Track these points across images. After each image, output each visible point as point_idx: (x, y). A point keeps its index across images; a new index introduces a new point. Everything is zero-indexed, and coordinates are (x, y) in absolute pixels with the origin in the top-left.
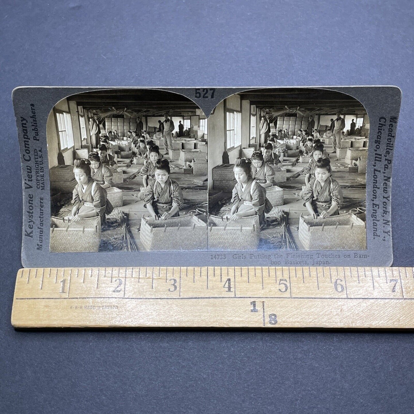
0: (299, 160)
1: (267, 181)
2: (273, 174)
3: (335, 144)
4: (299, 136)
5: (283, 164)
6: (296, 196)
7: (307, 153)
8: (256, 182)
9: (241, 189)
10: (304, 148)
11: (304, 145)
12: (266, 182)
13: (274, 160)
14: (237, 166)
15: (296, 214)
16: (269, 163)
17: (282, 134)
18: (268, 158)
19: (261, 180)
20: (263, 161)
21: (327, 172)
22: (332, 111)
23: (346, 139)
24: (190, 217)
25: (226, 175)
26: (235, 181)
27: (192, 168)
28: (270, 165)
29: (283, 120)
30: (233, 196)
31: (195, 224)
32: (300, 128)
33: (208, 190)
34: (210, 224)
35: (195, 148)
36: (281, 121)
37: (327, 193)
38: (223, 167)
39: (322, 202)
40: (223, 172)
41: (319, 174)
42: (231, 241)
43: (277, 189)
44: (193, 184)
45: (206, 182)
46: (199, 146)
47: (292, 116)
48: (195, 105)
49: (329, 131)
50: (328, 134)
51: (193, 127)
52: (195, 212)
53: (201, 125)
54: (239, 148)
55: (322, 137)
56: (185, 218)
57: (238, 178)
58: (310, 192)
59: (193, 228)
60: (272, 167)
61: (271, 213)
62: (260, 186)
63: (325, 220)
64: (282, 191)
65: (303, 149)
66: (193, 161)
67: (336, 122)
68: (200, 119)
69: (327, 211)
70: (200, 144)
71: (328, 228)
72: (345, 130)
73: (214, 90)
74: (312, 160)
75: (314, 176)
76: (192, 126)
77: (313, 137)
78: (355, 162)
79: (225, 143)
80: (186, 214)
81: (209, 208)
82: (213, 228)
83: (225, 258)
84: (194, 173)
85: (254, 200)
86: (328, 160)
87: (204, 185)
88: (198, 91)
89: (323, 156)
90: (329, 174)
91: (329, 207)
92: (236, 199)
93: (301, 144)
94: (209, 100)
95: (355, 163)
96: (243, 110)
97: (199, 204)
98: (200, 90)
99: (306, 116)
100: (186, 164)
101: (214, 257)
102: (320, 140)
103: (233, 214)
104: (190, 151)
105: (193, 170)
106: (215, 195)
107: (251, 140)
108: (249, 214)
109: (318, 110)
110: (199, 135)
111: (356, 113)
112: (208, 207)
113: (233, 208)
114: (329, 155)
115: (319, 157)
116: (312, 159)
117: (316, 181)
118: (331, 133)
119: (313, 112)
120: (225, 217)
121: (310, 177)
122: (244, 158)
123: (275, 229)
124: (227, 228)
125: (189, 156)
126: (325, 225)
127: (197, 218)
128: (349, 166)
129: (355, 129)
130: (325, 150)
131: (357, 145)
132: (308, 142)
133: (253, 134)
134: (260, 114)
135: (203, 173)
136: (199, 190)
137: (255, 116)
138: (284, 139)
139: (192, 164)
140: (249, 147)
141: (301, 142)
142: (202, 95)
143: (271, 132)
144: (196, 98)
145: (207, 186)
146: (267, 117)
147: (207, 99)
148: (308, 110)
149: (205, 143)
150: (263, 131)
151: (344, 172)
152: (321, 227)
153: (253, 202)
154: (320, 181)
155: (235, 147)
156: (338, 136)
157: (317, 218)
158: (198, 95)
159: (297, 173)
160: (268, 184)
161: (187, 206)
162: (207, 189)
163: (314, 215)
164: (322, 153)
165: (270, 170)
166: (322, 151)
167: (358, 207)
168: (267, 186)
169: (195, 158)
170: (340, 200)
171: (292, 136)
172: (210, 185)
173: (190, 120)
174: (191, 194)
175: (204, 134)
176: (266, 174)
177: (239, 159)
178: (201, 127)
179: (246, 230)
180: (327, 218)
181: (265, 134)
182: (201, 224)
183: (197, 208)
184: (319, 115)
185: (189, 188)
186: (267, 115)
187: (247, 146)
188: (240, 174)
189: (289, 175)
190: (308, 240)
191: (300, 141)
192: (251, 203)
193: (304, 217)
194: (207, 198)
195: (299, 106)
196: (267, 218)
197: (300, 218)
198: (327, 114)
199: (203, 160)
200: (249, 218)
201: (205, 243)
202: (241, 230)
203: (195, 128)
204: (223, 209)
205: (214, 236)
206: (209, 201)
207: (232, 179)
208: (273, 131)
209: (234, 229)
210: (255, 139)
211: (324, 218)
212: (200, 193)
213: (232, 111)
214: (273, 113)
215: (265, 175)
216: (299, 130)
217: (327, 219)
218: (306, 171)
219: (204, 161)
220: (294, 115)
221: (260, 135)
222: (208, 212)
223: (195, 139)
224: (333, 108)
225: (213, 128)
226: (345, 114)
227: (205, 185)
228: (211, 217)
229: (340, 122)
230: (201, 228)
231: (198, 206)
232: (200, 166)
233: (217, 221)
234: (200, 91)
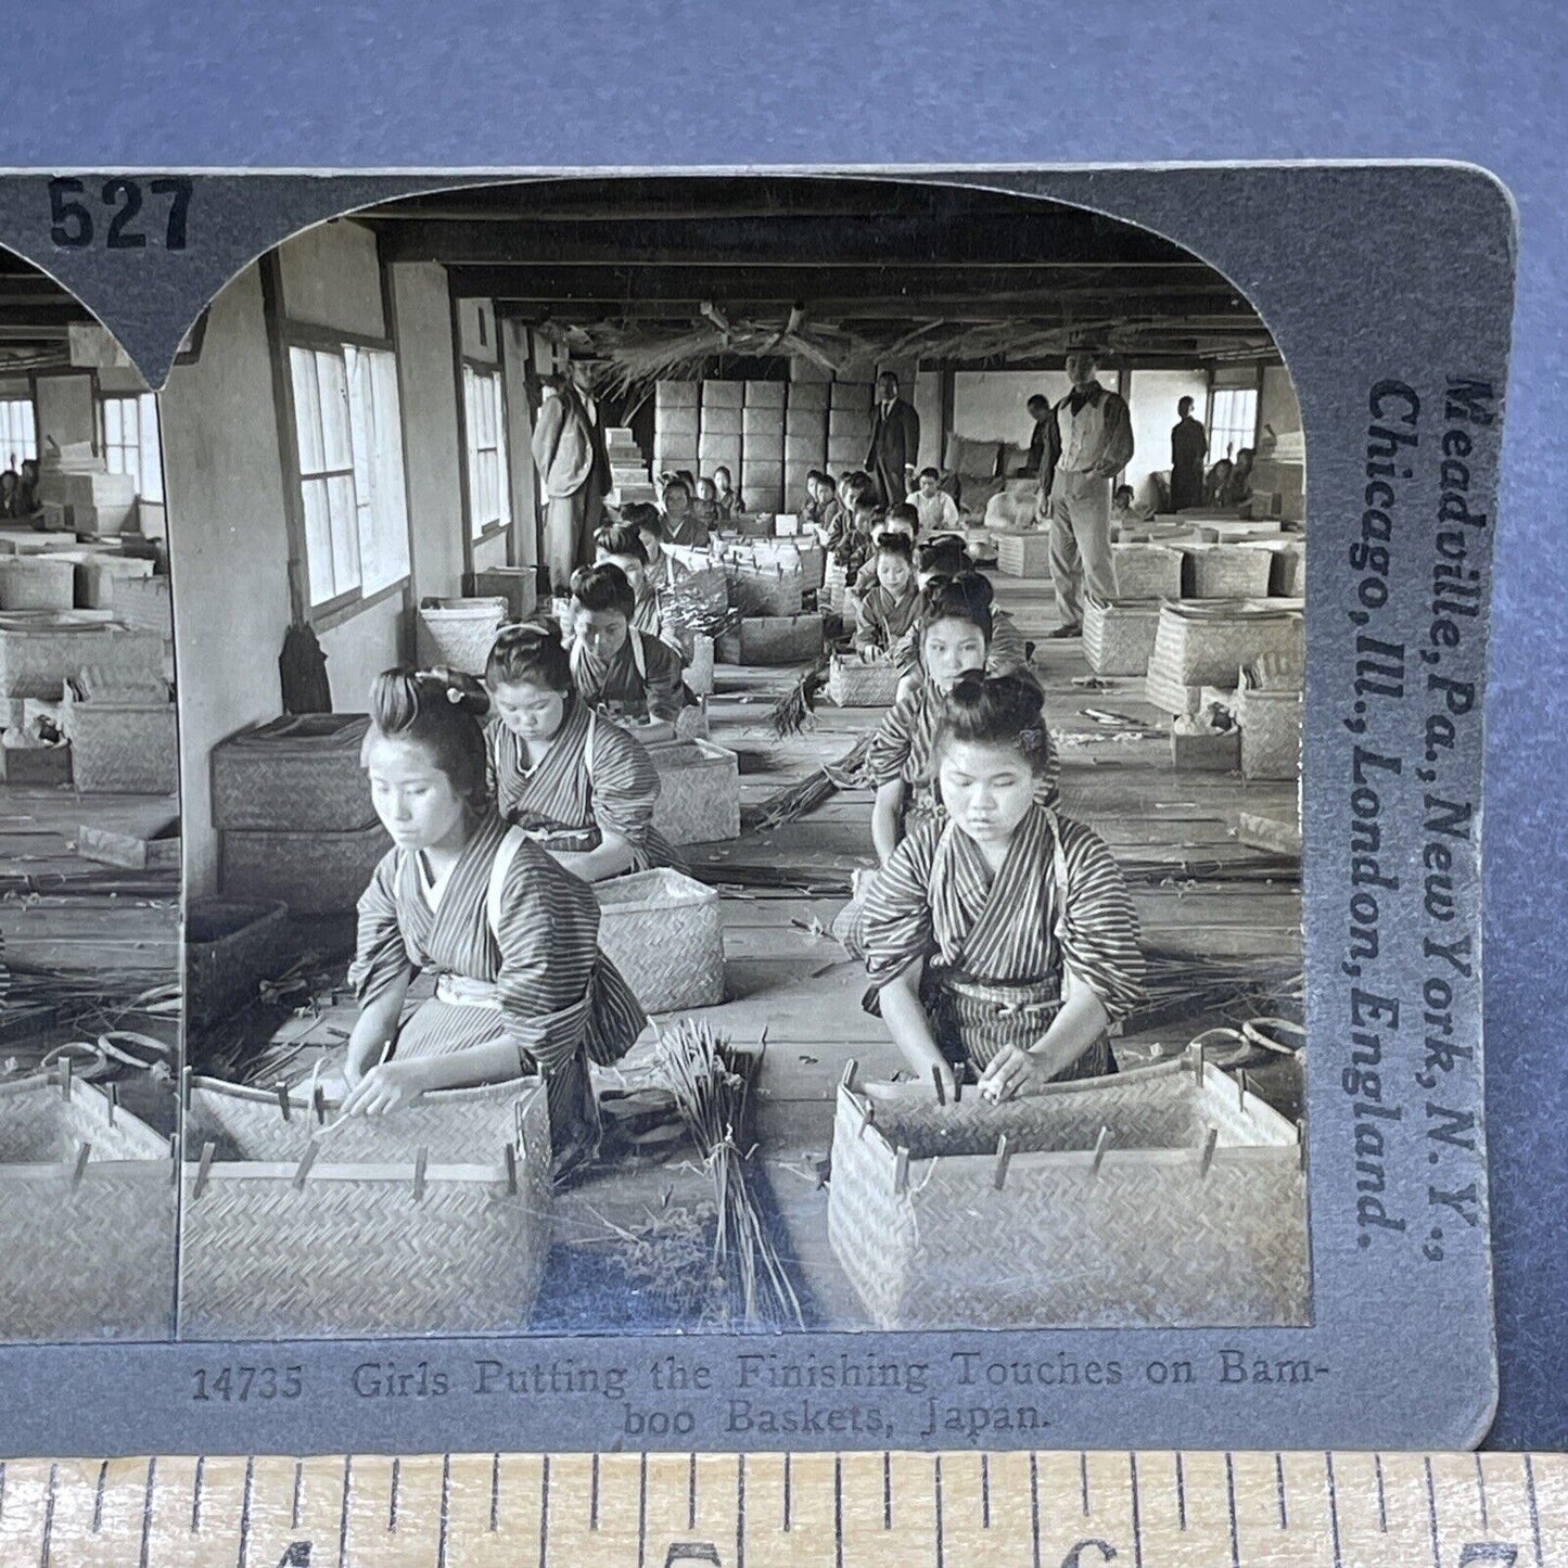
0: (822, 683)
1: (605, 835)
2: (646, 783)
3: (1073, 574)
4: (816, 517)
5: (713, 711)
6: (811, 939)
7: (877, 636)
8: (527, 840)
9: (420, 893)
10: (855, 601)
11: (850, 580)
12: (594, 840)
13: (646, 682)
14: (390, 726)
15: (814, 1070)
16: (616, 704)
17: (693, 500)
18: (603, 674)
19: (563, 827)
20: (573, 691)
21: (1023, 772)
22: (1034, 343)
23: (1146, 540)
24: (50, 1095)
25: (310, 790)
26: (378, 835)
27: (63, 742)
28: (621, 723)
29: (692, 401)
30: (365, 944)
31: (87, 1148)
32: (820, 459)
33: (183, 899)
34: (195, 1140)
35: (81, 600)
36: (679, 414)
37: (1025, 920)
38: (288, 734)
39: (995, 983)
40: (285, 768)
41: (967, 784)
42: (345, 1263)
43: (678, 888)
44: (73, 856)
45: (165, 843)
46: (105, 589)
47: (753, 379)
48: (59, 299)
49: (1021, 484)
50: (1019, 500)
51: (55, 455)
52: (89, 1058)
53: (113, 436)
54: (396, 604)
55: (980, 524)
56: (18, 1098)
57: (395, 812)
58: (907, 914)
59: (73, 1170)
60: (637, 734)
61: (633, 1065)
62: (556, 867)
63: (1015, 1110)
64: (709, 903)
65: (850, 606)
66: (68, 692)
67: (1064, 418)
68: (100, 395)
69: (1031, 1050)
70: (117, 574)
71: (1040, 1171)
72: (1135, 474)
73: (181, 187)
74: (913, 687)
75: (932, 799)
76: (48, 445)
77: (916, 527)
78: (1220, 698)
79: (296, 564)
80: (21, 1072)
81: (192, 1026)
82: (219, 1170)
83: (292, 1388)
84: (77, 776)
85: (514, 971)
86: (1028, 688)
87: (153, 865)
88: (68, 197)
89: (991, 659)
90: (1039, 782)
91: (1047, 1018)
92: (384, 964)
93: (834, 573)
94: (152, 258)
95: (1215, 707)
96: (402, 334)
97: (120, 1001)
98: (81, 190)
99: (849, 378)
100: (18, 713)
101: (216, 1386)
102: (964, 546)
103: (364, 1069)
104: (43, 620)
105: (76, 759)
106: (230, 938)
107: (479, 541)
108: (478, 1070)
109: (935, 334)
110: (100, 511)
111: (1201, 352)
112: (181, 1021)
113: (365, 1025)
114: (1030, 647)
115: (967, 666)
116: (914, 675)
117: (947, 835)
118: (1040, 496)
119: (902, 350)
120: (302, 1092)
121: (907, 809)
122: (435, 673)
123: (658, 1175)
124: (319, 1171)
125: (41, 659)
126: (1013, 1150)
127: (105, 1101)
128: (1180, 728)
129: (1207, 470)
130: (1007, 615)
131: (1225, 581)
132: (882, 558)
133: (491, 503)
134: (530, 364)
135: (147, 781)
136: (121, 901)
137: (497, 375)
138: (713, 536)
139: (63, 716)
140: (468, 592)
141: (831, 556)
142: (101, 228)
143: (617, 491)
144: (57, 249)
145: (177, 870)
146: (580, 379)
147: (139, 253)
148: (867, 335)
149: (147, 567)
150: (561, 480)
151: (1144, 767)
152: (990, 1162)
153: (509, 983)
154: (975, 836)
155: (366, 595)
156: (1091, 515)
157: (958, 1099)
158: (71, 224)
159: (815, 778)
160: (607, 855)
161: (30, 1012)
162: (177, 894)
163: (936, 1071)
164: (981, 639)
165: (623, 759)
166: (983, 620)
167: (1248, 1016)
168: (605, 869)
169: (84, 675)
170: (1119, 968)
171: (764, 516)
172: (200, 866)
173: (28, 404)
174: (58, 928)
175: (138, 501)
176: (596, 786)
177: (400, 681)
178: (114, 454)
179: (452, 1183)
180: (1031, 1094)
181: (575, 506)
182: (130, 1144)
183: (105, 1030)
184: (947, 369)
185: (45, 885)
186: (578, 364)
187: (451, 586)
188: (411, 788)
189: (754, 790)
190: (898, 1257)
191: (824, 551)
192: (491, 988)
193: (869, 1087)
194: (176, 958)
195: (798, 307)
196: (606, 1096)
197: (842, 1095)
198: (1000, 364)
199: (141, 687)
200: (475, 1098)
201: (152, 1279)
202: (420, 1183)
203: (73, 459)
204: (289, 1032)
205: (219, 1229)
206: (192, 977)
207: (355, 821)
208: (626, 479)
209: (370, 1183)
210: (504, 535)
211: (1012, 1098)
212: (124, 921)
213: (327, 339)
214: (619, 356)
215: (590, 790)
216: (814, 474)
217: (1028, 1101)
218: (876, 762)
219: (151, 696)
220: (773, 369)
221: (539, 511)
222: (182, 1059)
223: (80, 540)
224: (1040, 315)
225: (204, 461)
226: (1124, 364)
227: (164, 864)
228: (206, 1093)
229: (1093, 416)
230: (128, 1173)
231: (110, 1017)
232: (125, 732)
233: (247, 1119)
234: (79, 198)
